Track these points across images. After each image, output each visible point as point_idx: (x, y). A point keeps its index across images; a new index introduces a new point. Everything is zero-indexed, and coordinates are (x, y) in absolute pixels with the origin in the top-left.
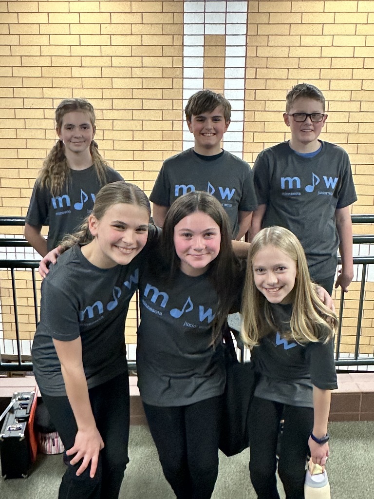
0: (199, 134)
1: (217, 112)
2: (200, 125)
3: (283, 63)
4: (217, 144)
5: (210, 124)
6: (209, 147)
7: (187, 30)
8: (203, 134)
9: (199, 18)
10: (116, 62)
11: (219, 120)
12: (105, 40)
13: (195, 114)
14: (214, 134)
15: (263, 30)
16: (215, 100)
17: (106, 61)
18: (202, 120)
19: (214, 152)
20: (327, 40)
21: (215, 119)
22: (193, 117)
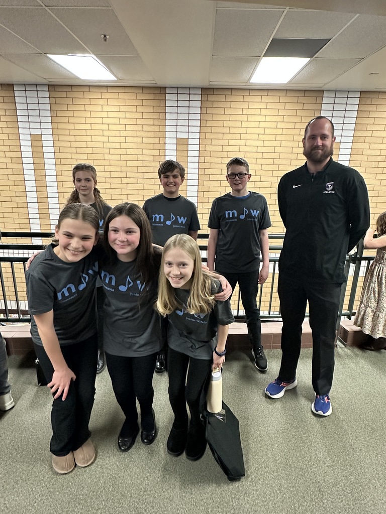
0: (166, 185)
1: (176, 172)
2: (166, 180)
3: (219, 154)
4: (177, 191)
5: (172, 180)
6: (171, 193)
7: (167, 135)
8: (168, 185)
9: (174, 129)
10: (129, 152)
11: (177, 177)
12: (123, 139)
13: (163, 174)
14: (174, 185)
15: (208, 136)
16: (174, 165)
17: (123, 151)
18: (167, 177)
19: (175, 196)
20: (243, 143)
21: (175, 176)
22: (162, 175)
